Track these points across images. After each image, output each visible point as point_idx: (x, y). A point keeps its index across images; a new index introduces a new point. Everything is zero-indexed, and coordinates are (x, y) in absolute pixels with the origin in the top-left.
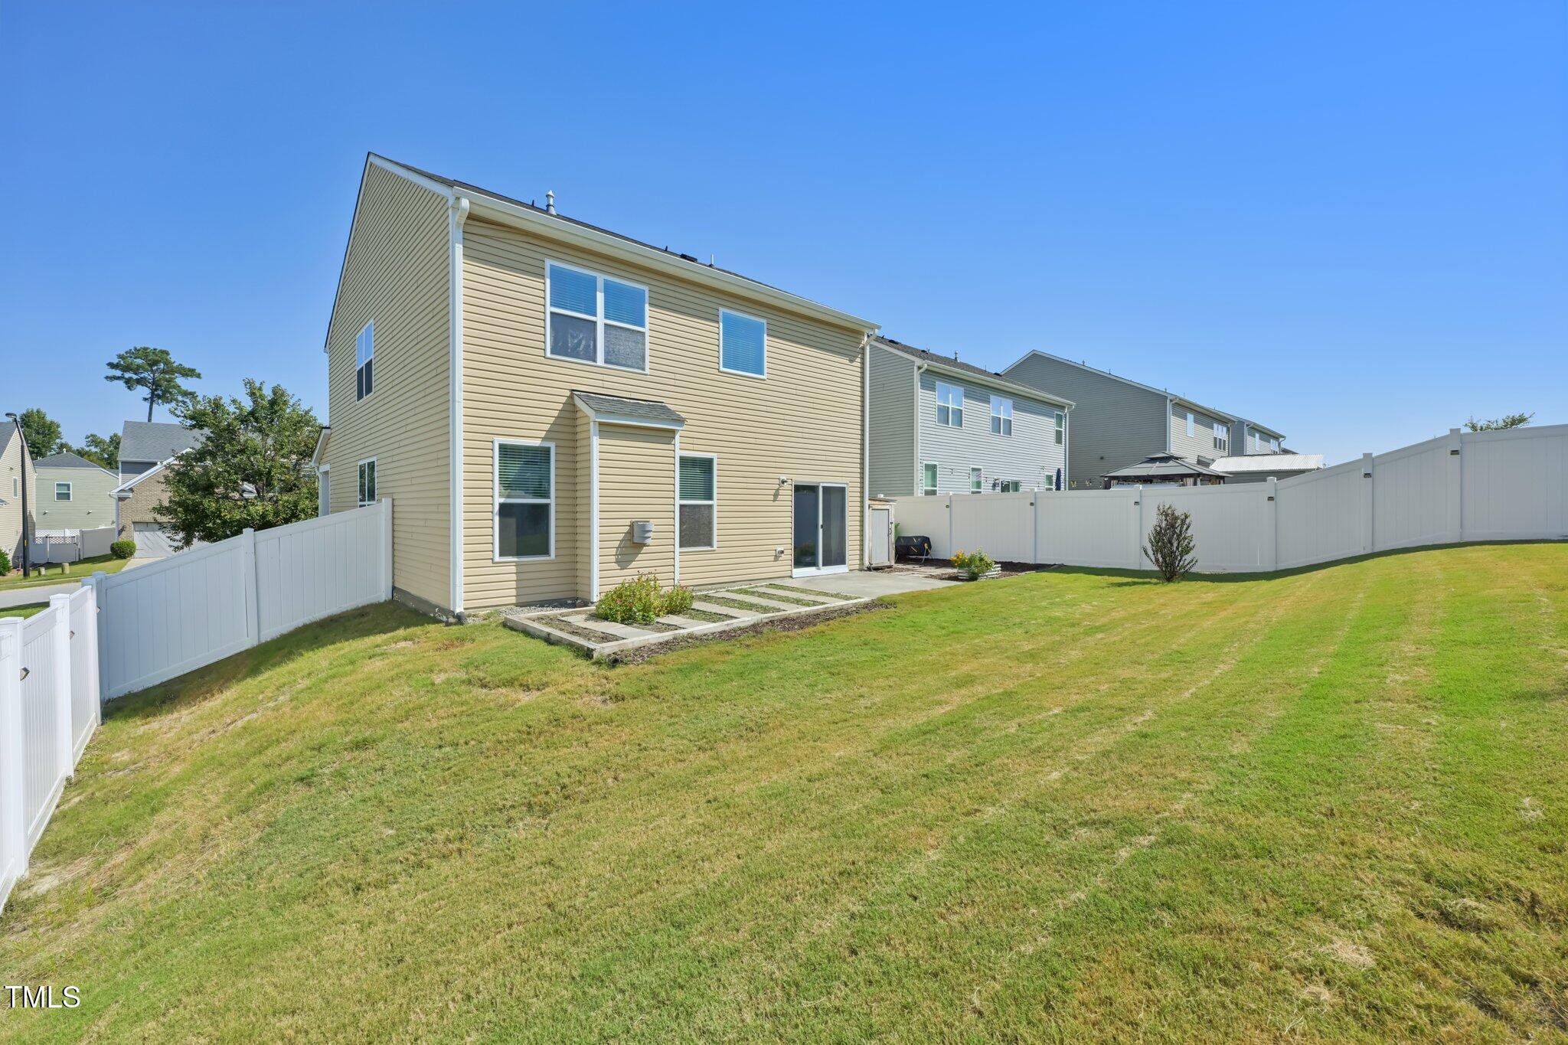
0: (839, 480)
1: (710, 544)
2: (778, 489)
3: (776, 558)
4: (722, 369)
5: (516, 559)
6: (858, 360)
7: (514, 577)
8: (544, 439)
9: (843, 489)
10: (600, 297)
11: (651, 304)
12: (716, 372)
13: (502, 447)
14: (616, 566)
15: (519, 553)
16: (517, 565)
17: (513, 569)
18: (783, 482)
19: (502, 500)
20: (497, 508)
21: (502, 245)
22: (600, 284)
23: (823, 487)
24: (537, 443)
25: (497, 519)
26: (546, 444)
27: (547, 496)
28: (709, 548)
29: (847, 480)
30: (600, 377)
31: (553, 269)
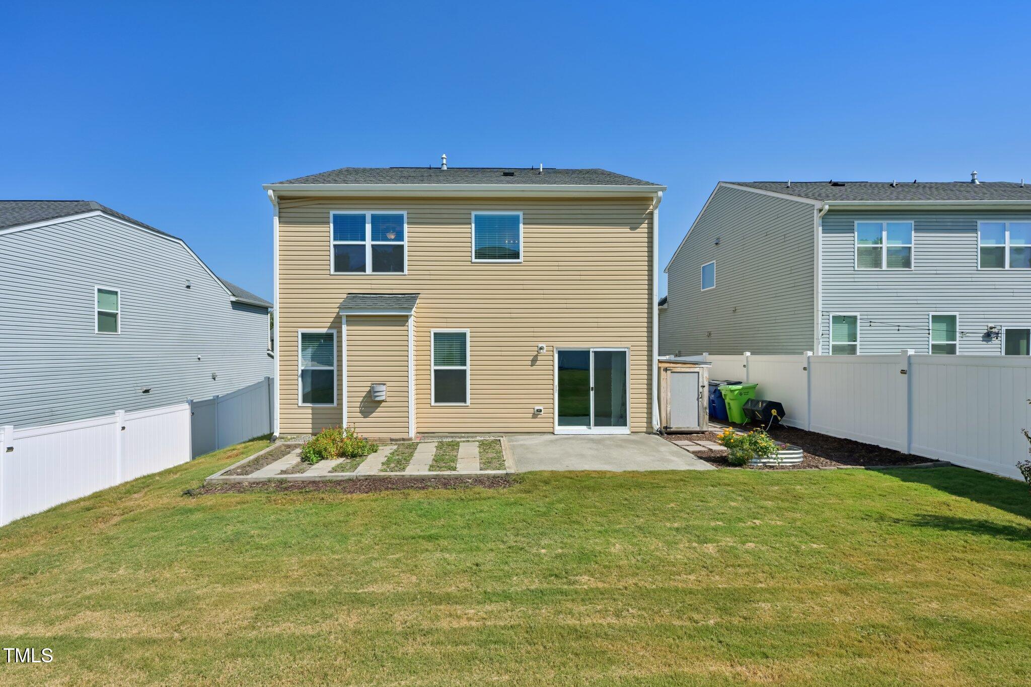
0: (618, 344)
1: (465, 401)
2: (537, 356)
3: (535, 416)
4: (474, 260)
5: (311, 405)
6: (645, 225)
7: (310, 416)
8: (330, 328)
9: (623, 354)
10: (368, 227)
11: (408, 223)
12: (469, 263)
13: (303, 335)
14: (359, 415)
15: (314, 401)
16: (313, 409)
17: (310, 411)
18: (541, 348)
19: (303, 368)
20: (300, 372)
21: (305, 210)
22: (368, 218)
23: (595, 353)
24: (324, 331)
25: (300, 379)
26: (331, 331)
27: (332, 365)
28: (462, 404)
29: (628, 344)
30: (369, 282)
31: (335, 216)
